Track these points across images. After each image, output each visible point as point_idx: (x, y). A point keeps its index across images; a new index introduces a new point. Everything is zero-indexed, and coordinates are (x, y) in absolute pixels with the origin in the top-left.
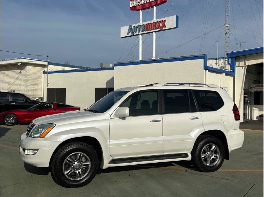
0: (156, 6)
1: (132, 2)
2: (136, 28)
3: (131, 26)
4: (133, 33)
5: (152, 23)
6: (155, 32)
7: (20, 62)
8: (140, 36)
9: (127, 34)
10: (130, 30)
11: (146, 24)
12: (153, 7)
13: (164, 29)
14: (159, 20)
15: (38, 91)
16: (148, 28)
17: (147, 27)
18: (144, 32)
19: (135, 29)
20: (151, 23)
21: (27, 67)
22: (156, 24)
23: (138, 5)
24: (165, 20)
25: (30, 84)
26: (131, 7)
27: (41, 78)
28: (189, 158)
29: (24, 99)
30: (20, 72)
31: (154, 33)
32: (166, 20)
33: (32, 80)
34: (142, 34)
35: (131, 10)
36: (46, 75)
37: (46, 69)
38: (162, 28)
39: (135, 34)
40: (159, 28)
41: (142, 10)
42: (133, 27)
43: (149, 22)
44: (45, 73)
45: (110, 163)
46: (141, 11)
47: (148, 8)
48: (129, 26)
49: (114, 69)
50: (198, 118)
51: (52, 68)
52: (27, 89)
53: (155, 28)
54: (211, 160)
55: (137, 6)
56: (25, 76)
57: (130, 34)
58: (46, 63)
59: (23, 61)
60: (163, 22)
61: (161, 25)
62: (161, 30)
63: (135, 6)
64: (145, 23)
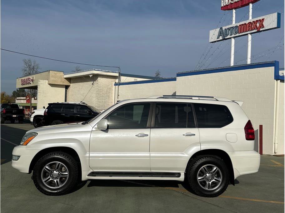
0: (252, 3)
1: (224, 1)
2: (228, 31)
3: (221, 28)
4: (224, 36)
5: (247, 23)
6: (251, 34)
7: (92, 74)
8: (233, 40)
9: (216, 38)
10: (220, 33)
11: (240, 25)
12: (249, 5)
13: (261, 29)
14: (255, 20)
15: (109, 104)
16: (242, 30)
17: (241, 28)
18: (238, 35)
19: (226, 32)
20: (245, 24)
21: (99, 78)
22: (251, 24)
23: (231, 3)
24: (263, 19)
25: (101, 96)
26: (223, 7)
27: (112, 90)
28: (182, 178)
29: (87, 111)
30: (93, 84)
31: (250, 36)
32: (265, 19)
33: (103, 92)
34: (234, 37)
35: (223, 10)
36: (117, 86)
37: (117, 81)
38: (260, 29)
39: (226, 38)
40: (256, 28)
41: (235, 8)
42: (224, 30)
43: (243, 23)
44: (116, 84)
45: (89, 175)
46: (234, 11)
47: (243, 6)
48: (219, 29)
49: (176, 80)
50: (194, 135)
51: (124, 79)
52: (98, 101)
53: (250, 29)
54: (210, 183)
55: (229, 5)
56: (96, 88)
57: (221, 38)
58: (117, 75)
59: (94, 73)
60: (261, 22)
61: (258, 25)
62: (259, 31)
63: (227, 5)
64: (238, 24)
